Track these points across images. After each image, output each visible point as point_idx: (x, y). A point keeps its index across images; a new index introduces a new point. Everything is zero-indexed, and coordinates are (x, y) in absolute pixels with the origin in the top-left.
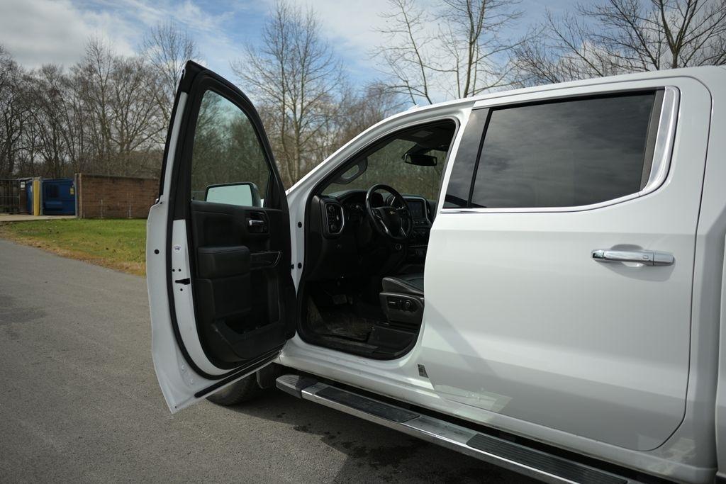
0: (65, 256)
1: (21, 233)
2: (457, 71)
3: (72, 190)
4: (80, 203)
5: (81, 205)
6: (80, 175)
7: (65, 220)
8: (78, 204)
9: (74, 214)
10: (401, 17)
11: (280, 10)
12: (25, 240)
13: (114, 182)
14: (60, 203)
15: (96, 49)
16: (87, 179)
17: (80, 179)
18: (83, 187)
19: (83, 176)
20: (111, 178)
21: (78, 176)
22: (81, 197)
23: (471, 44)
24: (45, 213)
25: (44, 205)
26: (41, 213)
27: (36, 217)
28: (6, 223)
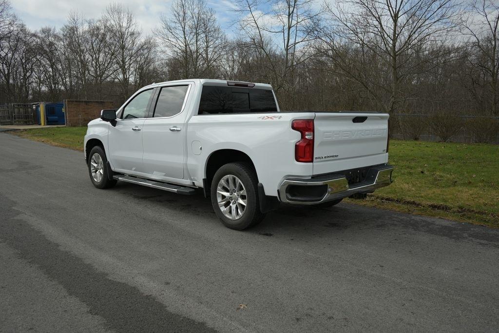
0: (56, 146)
1: (34, 135)
2: (283, 32)
3: (63, 109)
4: (67, 117)
5: (68, 118)
6: (66, 100)
7: (59, 127)
8: (66, 118)
9: (64, 124)
12: (36, 138)
13: (87, 104)
14: (57, 117)
16: (70, 103)
17: (66, 103)
18: (68, 108)
19: (68, 101)
20: (85, 101)
22: (67, 114)
23: (289, 16)
24: (49, 122)
25: (47, 119)
26: (46, 124)
27: (42, 126)
28: (25, 130)
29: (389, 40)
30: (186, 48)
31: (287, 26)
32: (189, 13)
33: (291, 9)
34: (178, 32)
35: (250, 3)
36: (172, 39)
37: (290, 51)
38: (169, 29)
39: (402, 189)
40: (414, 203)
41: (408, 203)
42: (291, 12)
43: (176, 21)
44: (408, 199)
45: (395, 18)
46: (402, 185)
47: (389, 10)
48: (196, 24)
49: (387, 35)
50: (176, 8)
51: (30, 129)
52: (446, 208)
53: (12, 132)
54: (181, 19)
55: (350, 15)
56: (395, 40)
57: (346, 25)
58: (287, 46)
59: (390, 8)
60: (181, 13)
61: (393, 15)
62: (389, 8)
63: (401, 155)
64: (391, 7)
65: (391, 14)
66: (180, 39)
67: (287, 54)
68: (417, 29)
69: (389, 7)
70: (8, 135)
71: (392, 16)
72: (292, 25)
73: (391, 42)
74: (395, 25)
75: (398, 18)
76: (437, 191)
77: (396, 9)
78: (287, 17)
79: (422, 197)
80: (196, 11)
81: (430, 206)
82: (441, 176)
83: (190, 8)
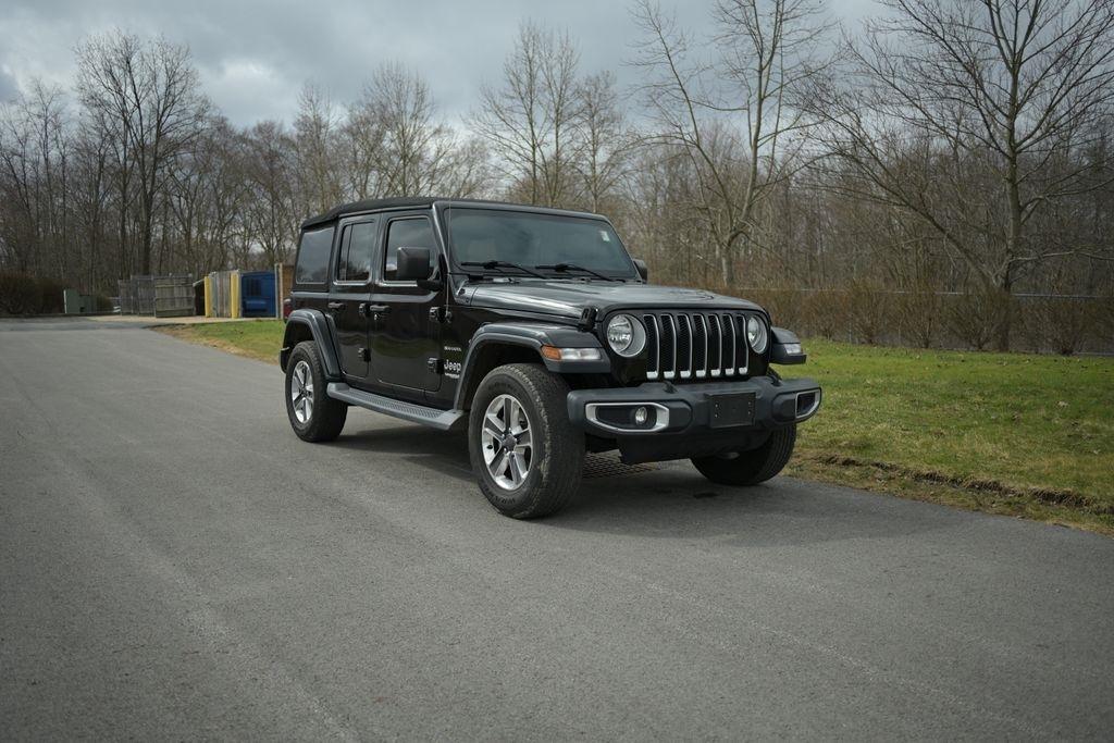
0: (238, 354)
1: (205, 334)
4: (281, 300)
5: (282, 303)
6: (281, 265)
10: (659, 44)
11: (526, 39)
12: (205, 340)
14: (263, 302)
15: (311, 101)
17: (281, 270)
19: (285, 267)
21: (278, 266)
22: (281, 293)
23: (760, 72)
24: (247, 311)
25: (244, 304)
26: (239, 315)
27: (232, 320)
28: (194, 325)
29: (999, 116)
30: (534, 154)
31: (757, 95)
32: (541, 77)
33: (767, 57)
34: (517, 117)
35: (670, 46)
36: (504, 135)
37: (763, 151)
38: (498, 111)
39: (974, 453)
40: (995, 486)
41: (983, 486)
42: (764, 64)
43: (512, 93)
44: (983, 477)
45: (1014, 66)
46: (976, 446)
47: (999, 46)
48: (557, 99)
49: (995, 106)
50: (513, 66)
51: (203, 324)
52: (1079, 502)
53: (166, 329)
54: (523, 89)
55: (900, 60)
56: (1012, 117)
57: (893, 86)
58: (756, 140)
59: (1002, 41)
60: (525, 78)
61: (1009, 58)
62: (999, 42)
63: (1006, 382)
64: (1005, 38)
65: (1003, 54)
66: (522, 132)
67: (755, 158)
68: (1070, 88)
69: (997, 38)
70: (157, 334)
71: (1006, 61)
72: (768, 93)
73: (1004, 121)
74: (1015, 83)
75: (1021, 64)
76: (1068, 460)
77: (1015, 43)
78: (757, 74)
79: (1021, 473)
80: (556, 72)
81: (1036, 494)
82: (1096, 430)
83: (544, 66)
